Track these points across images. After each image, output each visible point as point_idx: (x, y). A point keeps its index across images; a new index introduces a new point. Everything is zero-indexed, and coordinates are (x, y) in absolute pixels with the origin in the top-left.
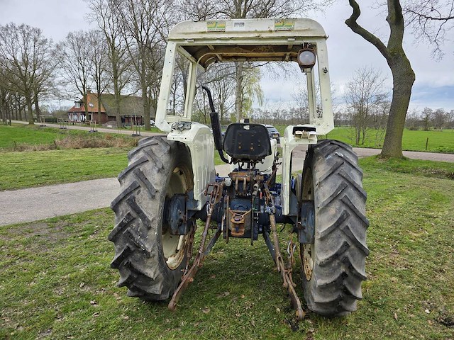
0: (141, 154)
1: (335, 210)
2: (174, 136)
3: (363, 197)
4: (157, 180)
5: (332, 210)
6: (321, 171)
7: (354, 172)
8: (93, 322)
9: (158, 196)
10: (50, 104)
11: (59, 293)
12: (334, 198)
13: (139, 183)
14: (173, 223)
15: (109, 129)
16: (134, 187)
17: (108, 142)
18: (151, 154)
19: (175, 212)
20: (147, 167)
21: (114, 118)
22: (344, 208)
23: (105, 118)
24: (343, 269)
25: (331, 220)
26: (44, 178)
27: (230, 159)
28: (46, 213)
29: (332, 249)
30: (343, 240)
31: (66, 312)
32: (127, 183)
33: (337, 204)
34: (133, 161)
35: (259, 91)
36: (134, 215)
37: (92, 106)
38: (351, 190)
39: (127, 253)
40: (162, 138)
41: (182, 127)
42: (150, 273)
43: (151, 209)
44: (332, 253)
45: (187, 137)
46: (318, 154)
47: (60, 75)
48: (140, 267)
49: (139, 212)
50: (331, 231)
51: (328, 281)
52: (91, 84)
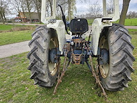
0: (37, 34)
1: (121, 55)
2: (49, 26)
3: (133, 48)
4: (44, 45)
5: (119, 55)
6: (113, 37)
7: (128, 37)
8: (27, 96)
9: (45, 51)
10: (9, 17)
11: (14, 85)
12: (120, 49)
13: (37, 47)
14: (52, 59)
15: (28, 24)
16: (35, 49)
17: (28, 28)
18: (41, 34)
19: (53, 55)
20: (40, 40)
21: (29, 20)
22: (125, 54)
23: (27, 20)
24: (123, 78)
25: (119, 59)
26: (8, 42)
27: (71, 33)
28: (9, 54)
29: (118, 70)
30: (124, 67)
31: (17, 92)
32: (32, 47)
33: (121, 52)
34: (34, 37)
35: (75, 8)
36: (37, 60)
37: (22, 16)
38: (127, 45)
39: (36, 74)
40: (45, 27)
41: (52, 22)
42: (45, 80)
43: (43, 57)
44: (119, 72)
45: (55, 26)
46: (111, 30)
47: (10, 6)
48: (41, 79)
49: (38, 59)
50: (119, 63)
51: (116, 82)
52: (21, 9)
